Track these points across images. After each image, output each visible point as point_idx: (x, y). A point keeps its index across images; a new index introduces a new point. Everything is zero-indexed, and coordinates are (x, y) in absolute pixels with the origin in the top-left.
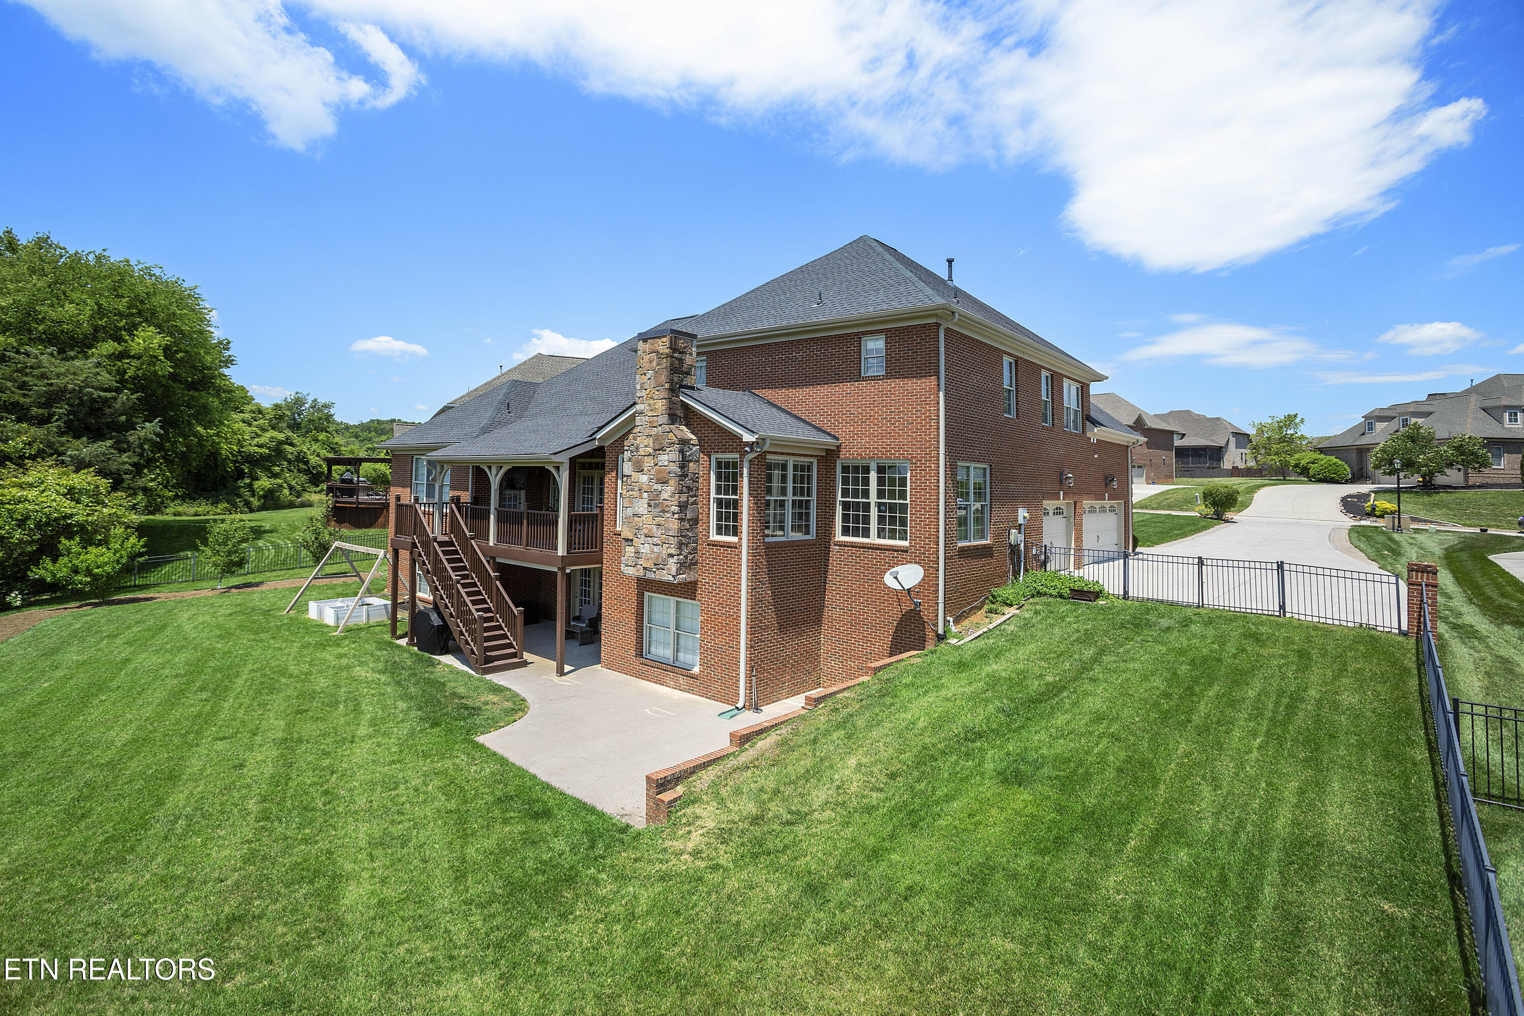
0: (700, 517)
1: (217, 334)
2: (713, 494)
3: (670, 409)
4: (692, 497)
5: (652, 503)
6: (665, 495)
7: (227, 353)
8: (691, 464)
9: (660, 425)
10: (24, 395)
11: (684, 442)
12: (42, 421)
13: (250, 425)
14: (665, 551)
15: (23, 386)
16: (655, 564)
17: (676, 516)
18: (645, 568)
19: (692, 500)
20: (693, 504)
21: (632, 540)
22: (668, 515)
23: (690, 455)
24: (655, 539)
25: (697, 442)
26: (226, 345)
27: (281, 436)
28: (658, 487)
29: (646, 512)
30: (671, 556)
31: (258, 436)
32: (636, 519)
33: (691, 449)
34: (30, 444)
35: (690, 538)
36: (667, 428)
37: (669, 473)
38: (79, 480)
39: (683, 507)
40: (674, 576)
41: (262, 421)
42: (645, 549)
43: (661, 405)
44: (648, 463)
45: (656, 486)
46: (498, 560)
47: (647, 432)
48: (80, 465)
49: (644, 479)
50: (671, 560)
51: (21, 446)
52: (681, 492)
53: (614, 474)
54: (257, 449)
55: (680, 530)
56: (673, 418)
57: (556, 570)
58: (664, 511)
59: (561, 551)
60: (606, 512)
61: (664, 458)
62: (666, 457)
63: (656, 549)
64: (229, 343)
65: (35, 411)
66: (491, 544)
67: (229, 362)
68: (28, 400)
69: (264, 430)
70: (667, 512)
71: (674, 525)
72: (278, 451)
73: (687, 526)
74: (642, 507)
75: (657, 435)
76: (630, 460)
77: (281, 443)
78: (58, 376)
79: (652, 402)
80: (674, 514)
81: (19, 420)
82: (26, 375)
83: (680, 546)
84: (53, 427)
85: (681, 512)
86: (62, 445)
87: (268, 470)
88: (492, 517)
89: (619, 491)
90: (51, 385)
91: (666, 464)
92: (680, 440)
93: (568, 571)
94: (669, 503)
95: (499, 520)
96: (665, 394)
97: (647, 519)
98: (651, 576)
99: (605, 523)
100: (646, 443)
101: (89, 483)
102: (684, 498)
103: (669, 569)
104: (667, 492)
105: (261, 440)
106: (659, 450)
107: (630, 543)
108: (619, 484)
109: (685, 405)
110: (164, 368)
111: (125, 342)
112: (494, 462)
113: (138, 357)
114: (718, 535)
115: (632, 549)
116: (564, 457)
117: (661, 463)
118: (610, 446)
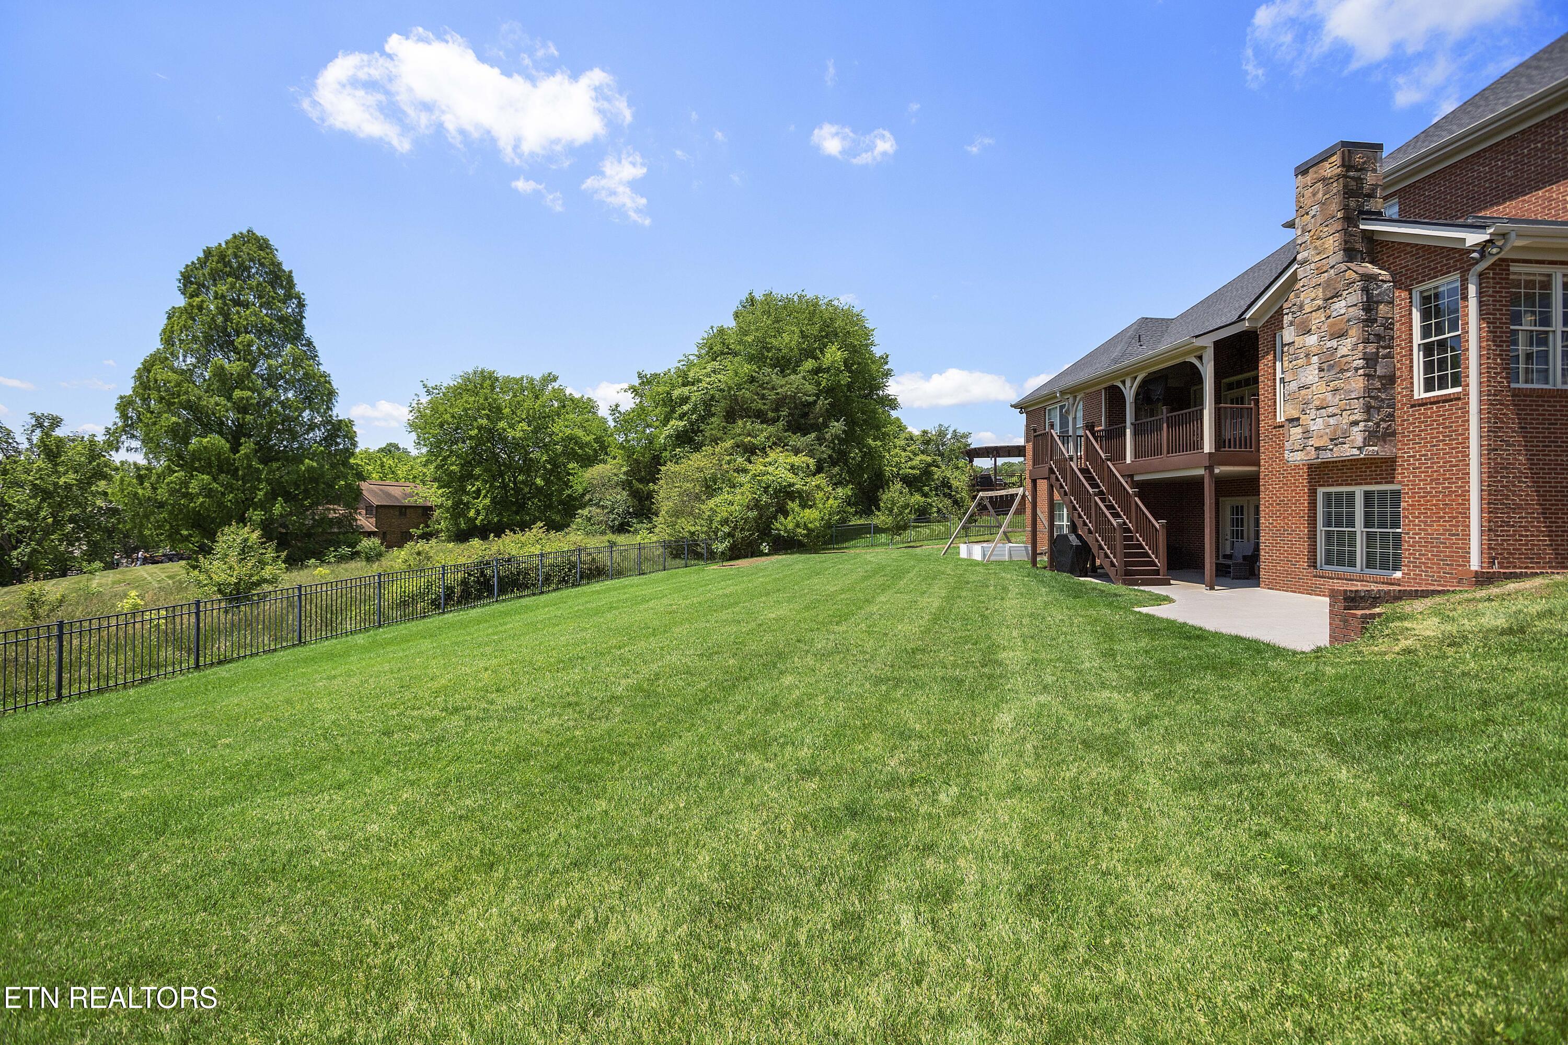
0: (1398, 373)
2: (1417, 339)
3: (1346, 242)
4: (1384, 348)
5: (1325, 366)
6: (1343, 351)
7: (886, 367)
8: (1381, 307)
9: (1332, 267)
11: (1368, 278)
13: (905, 450)
14: (1346, 419)
16: (1332, 440)
17: (1361, 372)
18: (1317, 449)
19: (1383, 352)
20: (1384, 357)
21: (1298, 419)
22: (1349, 374)
23: (1378, 295)
24: (1330, 409)
25: (1388, 278)
26: (884, 359)
27: (929, 459)
28: (1334, 343)
29: (1317, 380)
30: (1356, 423)
31: (911, 459)
32: (1303, 392)
33: (1380, 287)
35: (1383, 399)
36: (1343, 267)
37: (1349, 321)
39: (1371, 361)
40: (1359, 448)
41: (913, 446)
42: (1317, 425)
43: (1332, 242)
44: (1317, 317)
45: (1329, 344)
46: (1137, 478)
47: (1314, 282)
49: (1312, 340)
50: (1355, 429)
52: (1366, 341)
53: (1270, 357)
54: (911, 471)
55: (1367, 390)
56: (1350, 254)
57: (1202, 473)
58: (1342, 371)
59: (1209, 445)
60: (1261, 404)
61: (1340, 306)
62: (1343, 303)
63: (1332, 421)
64: (887, 356)
66: (1129, 462)
67: (888, 374)
69: (915, 454)
70: (1347, 370)
71: (1358, 384)
73: (1378, 385)
74: (1311, 375)
75: (1329, 280)
76: (1291, 324)
77: (929, 464)
79: (1319, 242)
80: (1357, 369)
81: (762, 423)
83: (1368, 409)
84: (780, 425)
85: (1367, 366)
87: (919, 490)
88: (1128, 434)
89: (1279, 375)
91: (1343, 311)
92: (1362, 275)
93: (1217, 471)
94: (1349, 359)
95: (1136, 434)
96: (1337, 226)
97: (1319, 388)
98: (1326, 456)
99: (1262, 417)
100: (1313, 295)
102: (1371, 348)
103: (1352, 441)
104: (1345, 347)
105: (914, 463)
106: (1332, 298)
107: (1295, 423)
108: (1278, 364)
109: (1369, 237)
110: (845, 378)
111: (819, 359)
112: (1127, 374)
113: (828, 370)
114: (1426, 391)
115: (1299, 430)
116: (1208, 342)
117: (1334, 314)
118: (1263, 326)
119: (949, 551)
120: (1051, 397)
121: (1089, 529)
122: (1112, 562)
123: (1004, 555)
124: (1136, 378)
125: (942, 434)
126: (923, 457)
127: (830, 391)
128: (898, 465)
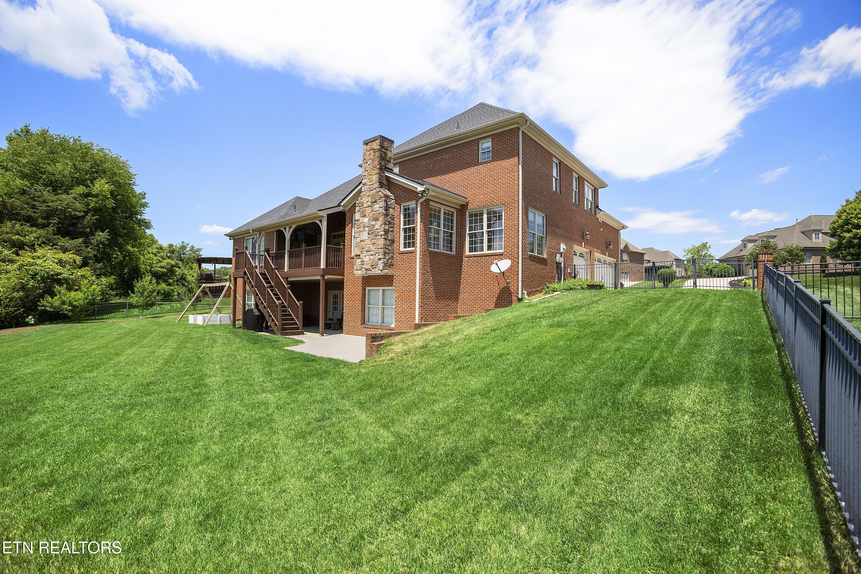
0: (395, 239)
1: (138, 190)
2: (402, 226)
3: (380, 179)
4: (391, 227)
5: (370, 232)
6: (377, 227)
7: (143, 201)
8: (391, 209)
9: (375, 189)
10: (35, 212)
11: (387, 196)
12: (44, 226)
13: (156, 256)
14: (377, 257)
15: (34, 207)
16: (372, 266)
17: (383, 237)
18: (366, 269)
19: (391, 229)
20: (391, 231)
21: (359, 255)
22: (379, 237)
23: (390, 204)
24: (372, 252)
25: (393, 198)
26: (143, 196)
27: (173, 262)
28: (374, 223)
29: (367, 238)
30: (380, 259)
31: (160, 262)
32: (362, 243)
33: (390, 201)
34: (37, 238)
35: (390, 250)
36: (378, 189)
37: (379, 214)
38: (64, 257)
39: (386, 232)
40: (381, 270)
41: (162, 254)
42: (366, 259)
43: (375, 178)
44: (369, 210)
45: (372, 223)
46: (290, 279)
47: (368, 194)
48: (65, 250)
49: (366, 220)
50: (380, 262)
51: (33, 239)
52: (385, 224)
53: (350, 225)
54: (160, 269)
55: (385, 245)
56: (381, 185)
57: (319, 278)
58: (376, 236)
59: (323, 265)
60: (346, 247)
61: (376, 207)
62: (378, 206)
63: (372, 257)
64: (145, 194)
65: (40, 221)
66: (286, 270)
67: (145, 205)
68: (36, 215)
69: (164, 259)
70: (378, 235)
71: (381, 242)
72: (171, 271)
73: (388, 243)
74: (365, 236)
75: (373, 194)
76: (359, 211)
77: (173, 266)
78: (53, 202)
79: (370, 177)
80: (381, 235)
81: (31, 226)
82: (35, 201)
83: (385, 253)
84: (50, 229)
85: (384, 235)
86: (56, 240)
87: (165, 281)
88: (286, 255)
89: (353, 234)
90: (49, 206)
91: (377, 209)
92: (385, 195)
93: (326, 278)
94: (379, 230)
95: (290, 257)
96: (377, 171)
97: (368, 242)
98: (369, 273)
99: (346, 253)
100: (367, 200)
101: (70, 258)
102: (387, 227)
103: (379, 267)
104: (378, 225)
105: (163, 264)
106: (374, 202)
107: (359, 257)
108: (353, 229)
109: (388, 178)
110: (110, 203)
111: (89, 187)
112: (287, 225)
113: (96, 196)
114: (404, 248)
115: (360, 260)
116: (324, 214)
117: (375, 210)
118: (348, 210)
119: (182, 319)
120: (247, 232)
121: (264, 306)
122: (275, 323)
123: (217, 321)
124: (291, 227)
125: (183, 248)
126: (169, 261)
127: (97, 210)
128: (151, 265)
